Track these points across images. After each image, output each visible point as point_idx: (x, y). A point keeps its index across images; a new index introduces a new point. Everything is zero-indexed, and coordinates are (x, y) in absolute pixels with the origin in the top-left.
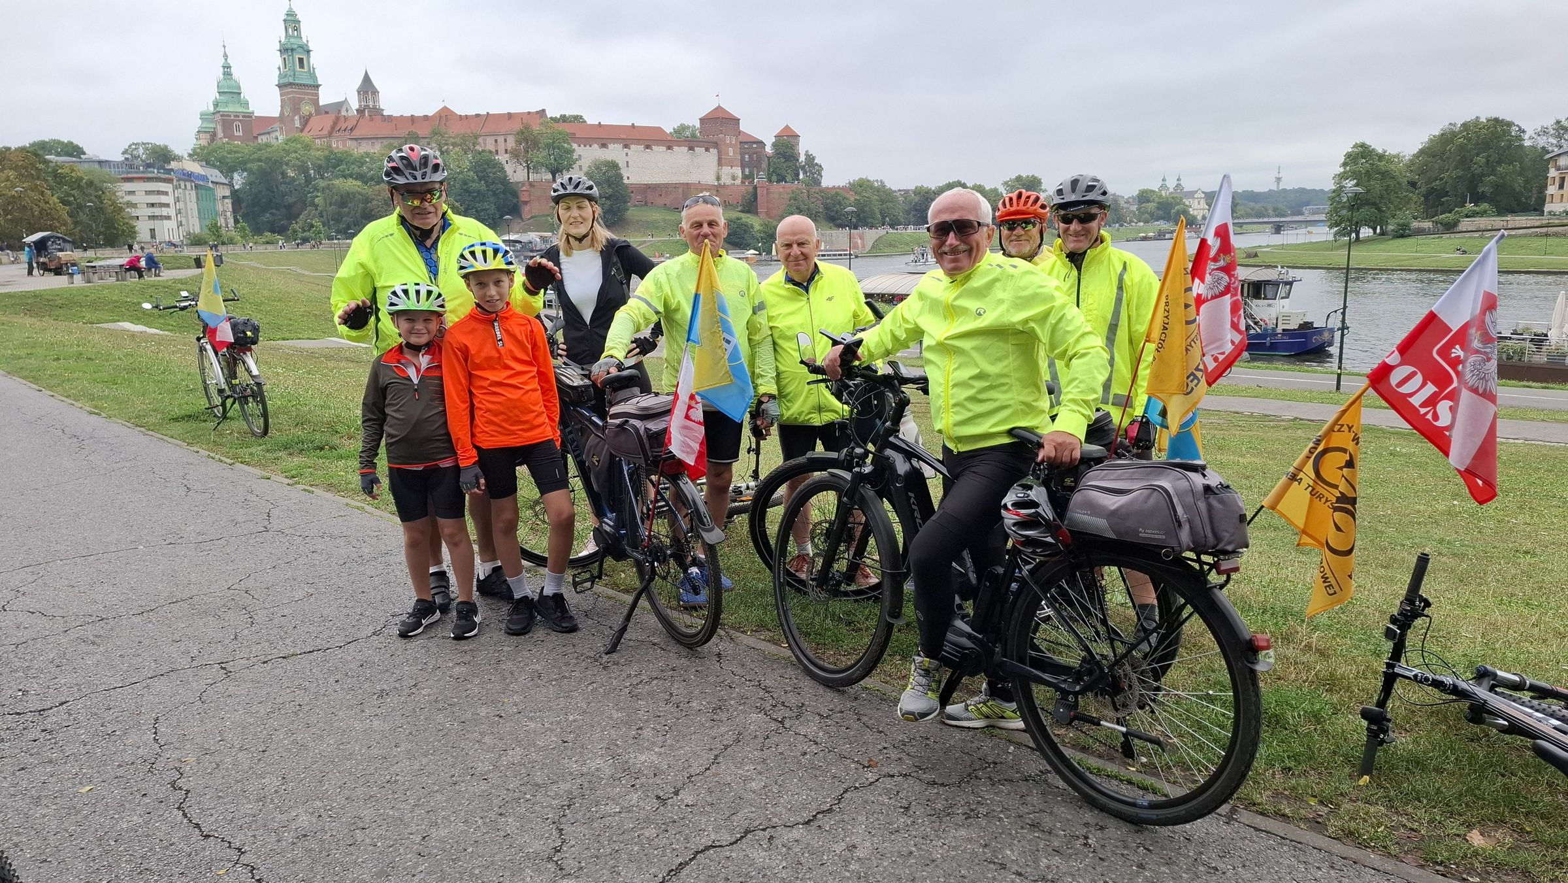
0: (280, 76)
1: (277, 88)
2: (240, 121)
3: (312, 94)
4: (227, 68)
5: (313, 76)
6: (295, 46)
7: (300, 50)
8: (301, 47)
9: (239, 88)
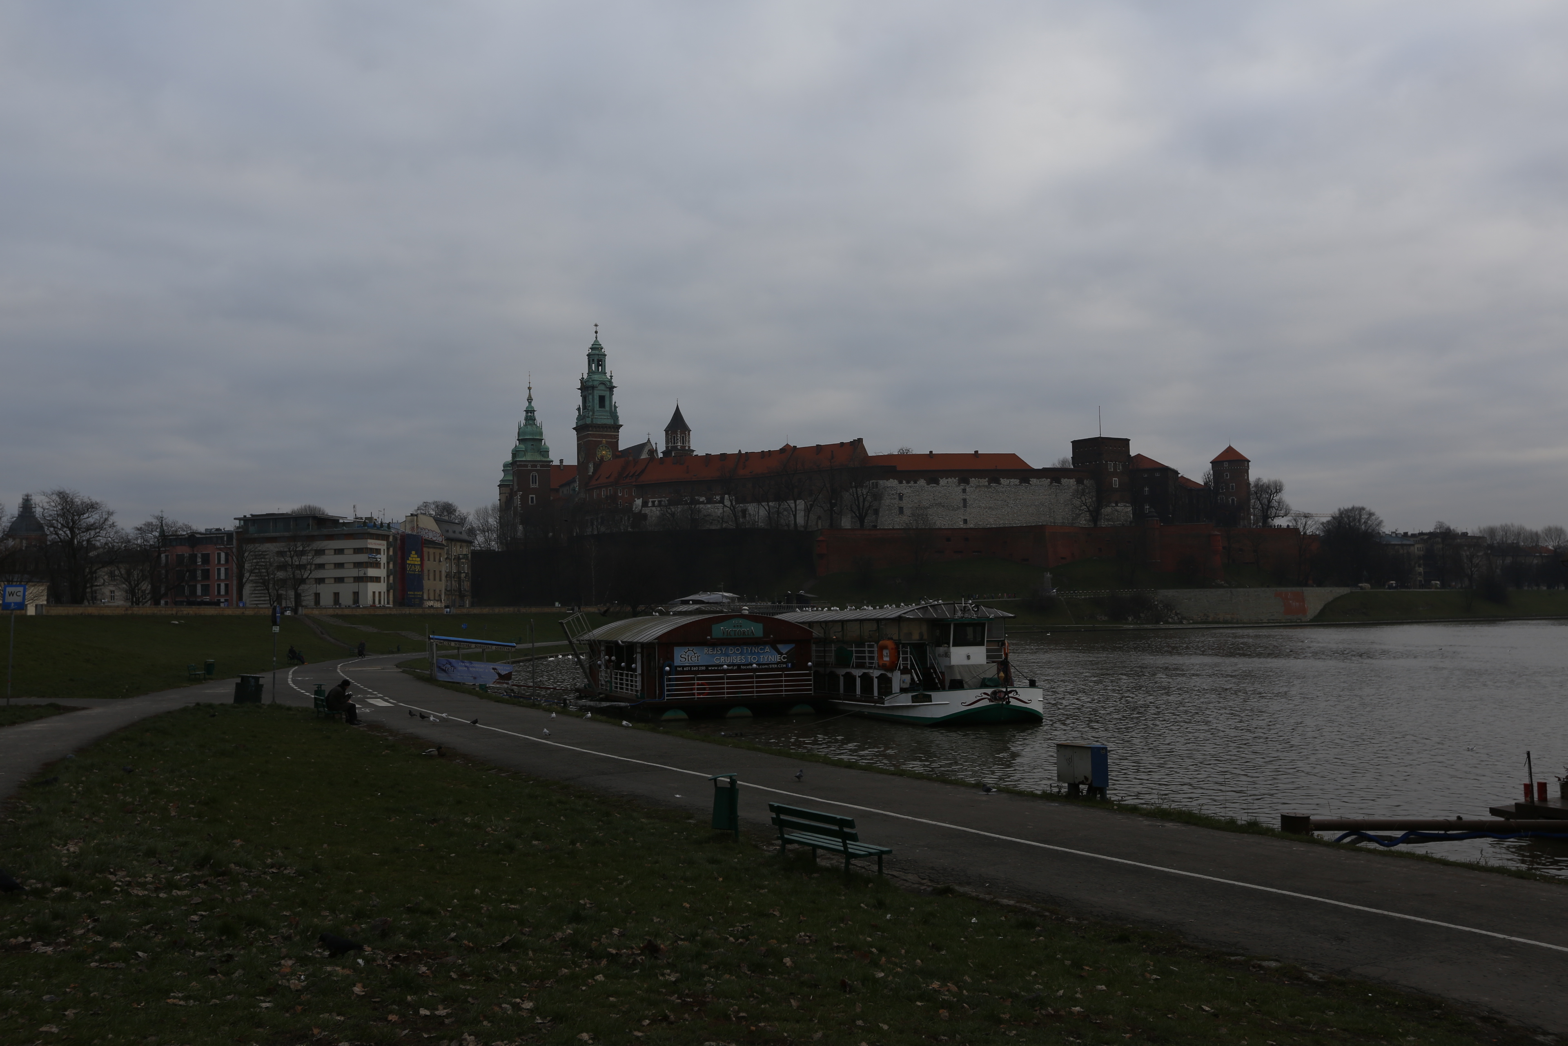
0: (580, 418)
1: (575, 432)
2: (537, 471)
3: (611, 437)
4: (530, 413)
5: (614, 415)
6: (596, 383)
7: (602, 387)
8: (603, 383)
9: (541, 434)
